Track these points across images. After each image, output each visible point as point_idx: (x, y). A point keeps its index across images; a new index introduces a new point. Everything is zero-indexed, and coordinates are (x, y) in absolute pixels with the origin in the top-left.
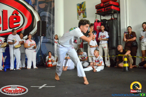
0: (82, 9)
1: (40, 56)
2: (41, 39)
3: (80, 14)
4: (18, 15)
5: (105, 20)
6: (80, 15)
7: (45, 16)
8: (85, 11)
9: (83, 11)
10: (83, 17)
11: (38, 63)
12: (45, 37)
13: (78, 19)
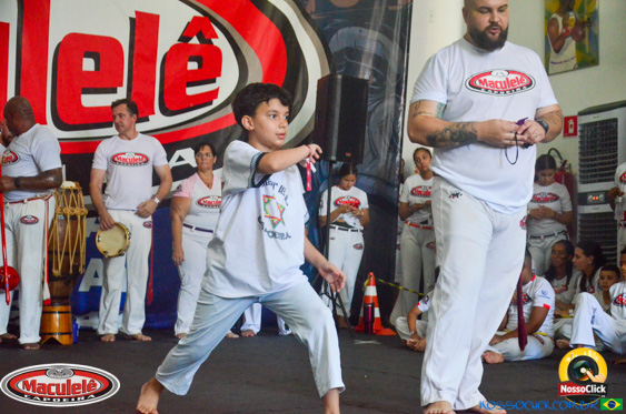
0: (572, 16)
3: (559, 43)
6: (558, 51)
7: (354, 53)
8: (594, 29)
9: (581, 24)
10: (575, 61)
13: (548, 73)
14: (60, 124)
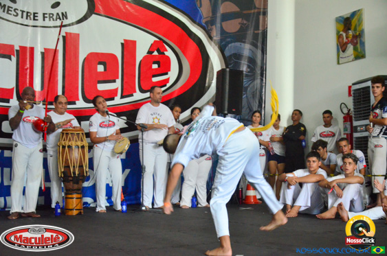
0: (351, 33)
4: (165, 53)
6: (343, 51)
7: (238, 56)
8: (362, 39)
9: (355, 37)
10: (353, 57)
13: (338, 63)
14: (86, 100)
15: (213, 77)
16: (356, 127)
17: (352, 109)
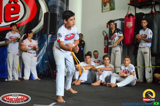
1: (47, 62)
2: (48, 38)
3: (105, 4)
4: (18, 3)
5: (142, 14)
6: (105, 6)
7: (55, 6)
8: (114, 1)
10: (109, 9)
11: (42, 73)
12: (54, 36)
13: (102, 12)
15: (42, 16)
16: (110, 42)
17: (108, 34)
